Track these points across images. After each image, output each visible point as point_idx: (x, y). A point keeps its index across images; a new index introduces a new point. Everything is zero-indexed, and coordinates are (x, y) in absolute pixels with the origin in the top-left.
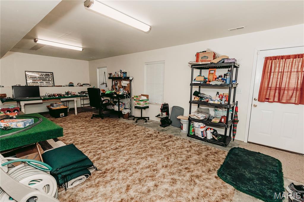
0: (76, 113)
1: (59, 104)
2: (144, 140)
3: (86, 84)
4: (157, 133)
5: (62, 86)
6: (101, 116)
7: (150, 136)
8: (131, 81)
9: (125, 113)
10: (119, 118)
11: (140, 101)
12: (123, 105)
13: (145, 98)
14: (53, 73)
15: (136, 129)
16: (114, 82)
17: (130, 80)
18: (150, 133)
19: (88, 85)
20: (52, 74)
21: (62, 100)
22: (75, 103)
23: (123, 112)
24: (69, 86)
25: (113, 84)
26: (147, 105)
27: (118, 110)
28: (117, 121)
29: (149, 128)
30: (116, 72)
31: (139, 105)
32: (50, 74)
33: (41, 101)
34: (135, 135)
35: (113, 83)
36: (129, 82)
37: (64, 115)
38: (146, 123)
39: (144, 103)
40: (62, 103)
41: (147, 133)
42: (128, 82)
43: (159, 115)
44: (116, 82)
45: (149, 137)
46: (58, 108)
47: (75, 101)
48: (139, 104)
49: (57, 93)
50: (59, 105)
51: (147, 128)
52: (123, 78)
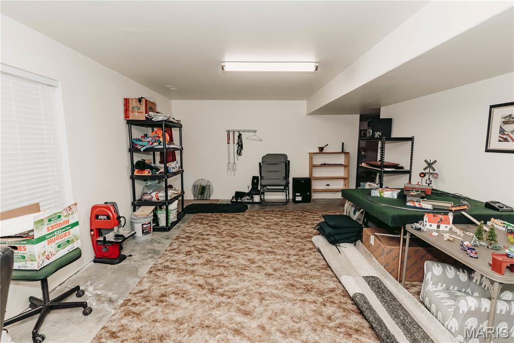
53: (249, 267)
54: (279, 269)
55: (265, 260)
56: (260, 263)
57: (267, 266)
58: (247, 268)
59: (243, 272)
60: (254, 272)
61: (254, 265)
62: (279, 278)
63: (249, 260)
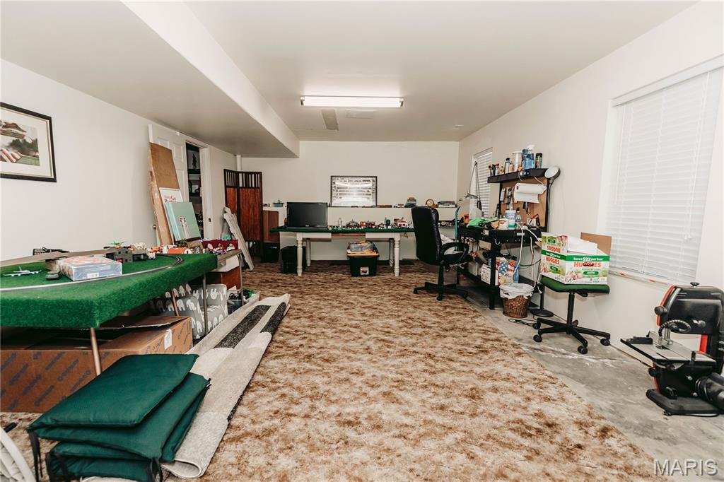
0: (397, 271)
1: (362, 244)
2: (489, 437)
3: (447, 202)
4: (592, 430)
5: (391, 207)
6: (440, 291)
7: (539, 431)
8: (549, 183)
9: (510, 297)
10: (492, 308)
11: (563, 258)
12: (509, 267)
13: (591, 249)
14: (376, 177)
15: (504, 372)
16: (505, 191)
17: (549, 179)
18: (552, 411)
19: (450, 206)
20: (375, 179)
21: (368, 236)
22: (397, 246)
23: (501, 292)
24: (405, 207)
25: (502, 198)
26: (602, 281)
27: (488, 281)
28: (472, 318)
29: (572, 384)
30: (508, 159)
31: (557, 275)
32: (370, 179)
33: (328, 236)
34: (474, 395)
35: (503, 194)
36: (546, 188)
37: (368, 273)
38: (577, 356)
39: (582, 269)
40: (366, 244)
41: (535, 406)
42: (540, 188)
43: (648, 341)
44: (510, 190)
45: (523, 434)
46: (359, 254)
47: (397, 243)
48: (556, 271)
49: (366, 221)
50: (362, 247)
51: (561, 379)
52: (521, 174)
53: (393, 386)
54: (340, 381)
55: (364, 400)
56: (372, 393)
57: (360, 387)
58: (396, 384)
59: (400, 377)
60: (383, 378)
61: (385, 389)
62: (342, 369)
63: (397, 401)
